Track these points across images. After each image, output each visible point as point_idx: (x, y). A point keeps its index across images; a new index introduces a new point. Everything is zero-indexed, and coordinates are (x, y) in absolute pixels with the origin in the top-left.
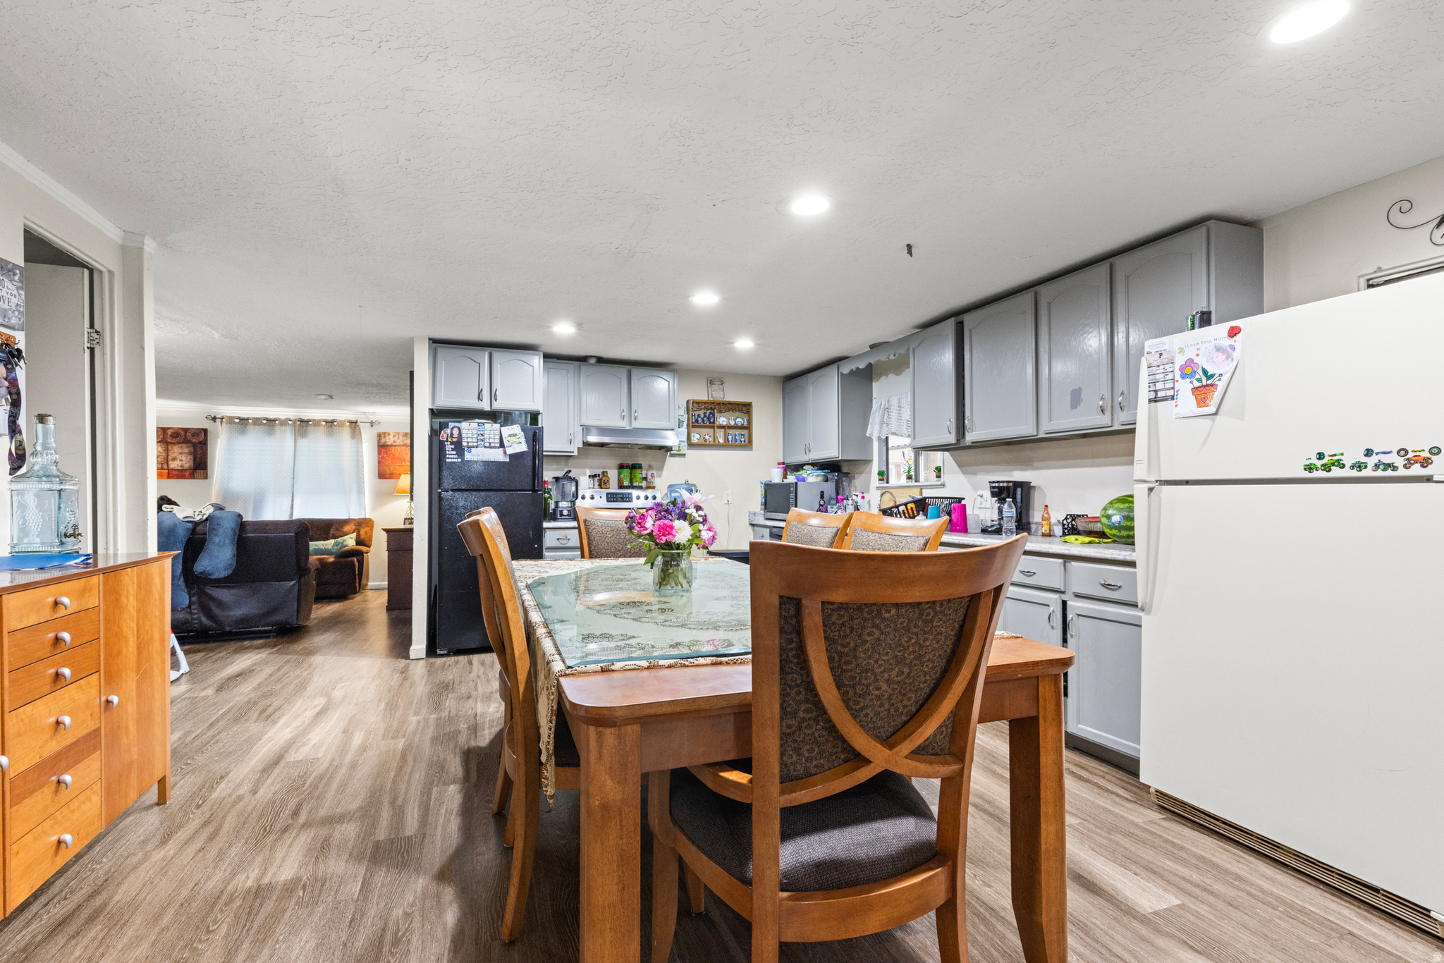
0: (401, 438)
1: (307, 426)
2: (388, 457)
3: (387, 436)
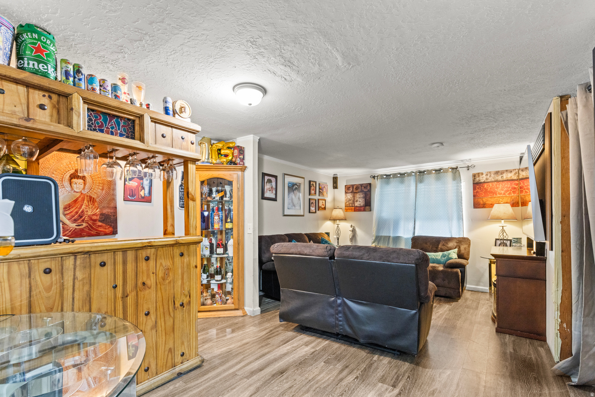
0: (492, 175)
1: (423, 175)
2: (481, 191)
3: (480, 175)
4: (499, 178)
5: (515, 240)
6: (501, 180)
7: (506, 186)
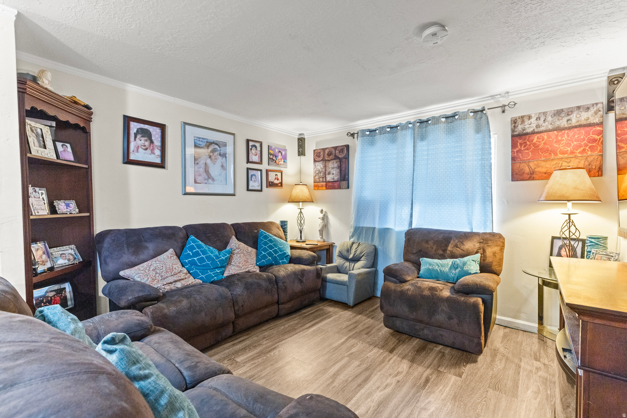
0: (549, 119)
1: (426, 127)
2: (527, 149)
3: (525, 120)
4: (563, 123)
5: (593, 240)
6: (566, 126)
7: (576, 137)
